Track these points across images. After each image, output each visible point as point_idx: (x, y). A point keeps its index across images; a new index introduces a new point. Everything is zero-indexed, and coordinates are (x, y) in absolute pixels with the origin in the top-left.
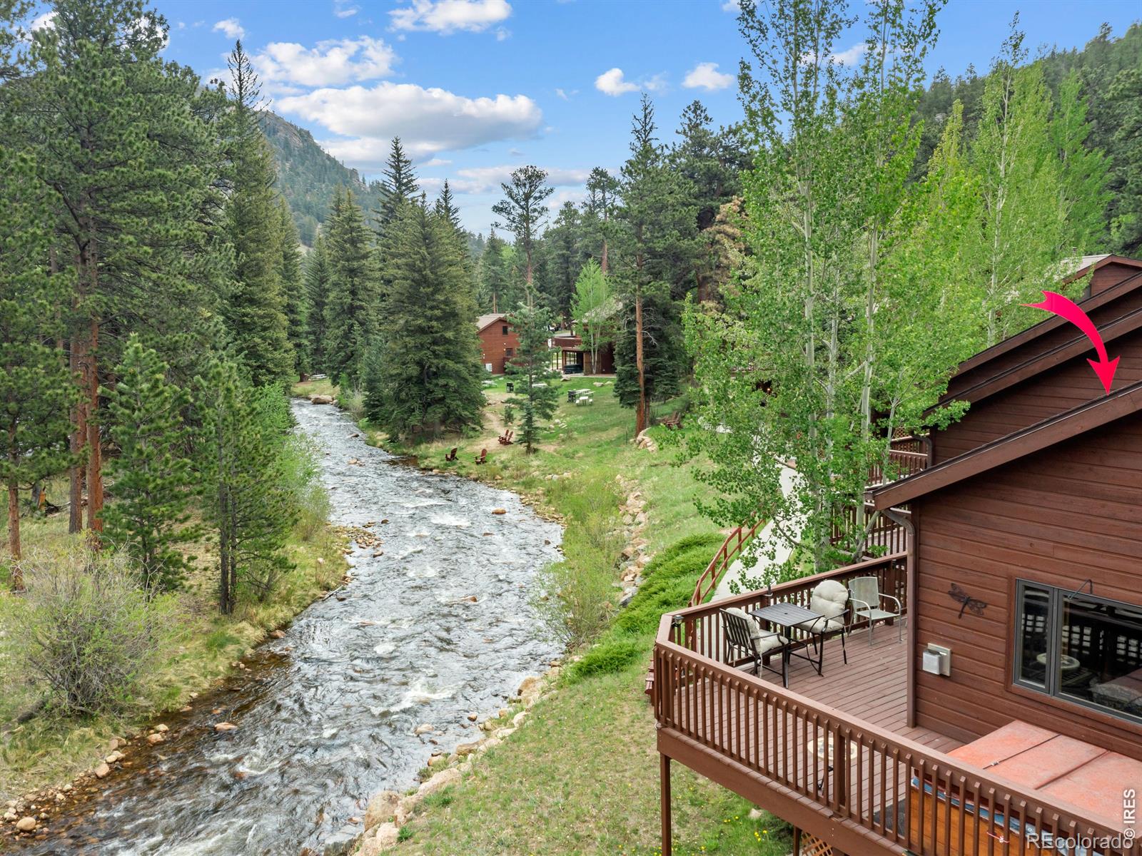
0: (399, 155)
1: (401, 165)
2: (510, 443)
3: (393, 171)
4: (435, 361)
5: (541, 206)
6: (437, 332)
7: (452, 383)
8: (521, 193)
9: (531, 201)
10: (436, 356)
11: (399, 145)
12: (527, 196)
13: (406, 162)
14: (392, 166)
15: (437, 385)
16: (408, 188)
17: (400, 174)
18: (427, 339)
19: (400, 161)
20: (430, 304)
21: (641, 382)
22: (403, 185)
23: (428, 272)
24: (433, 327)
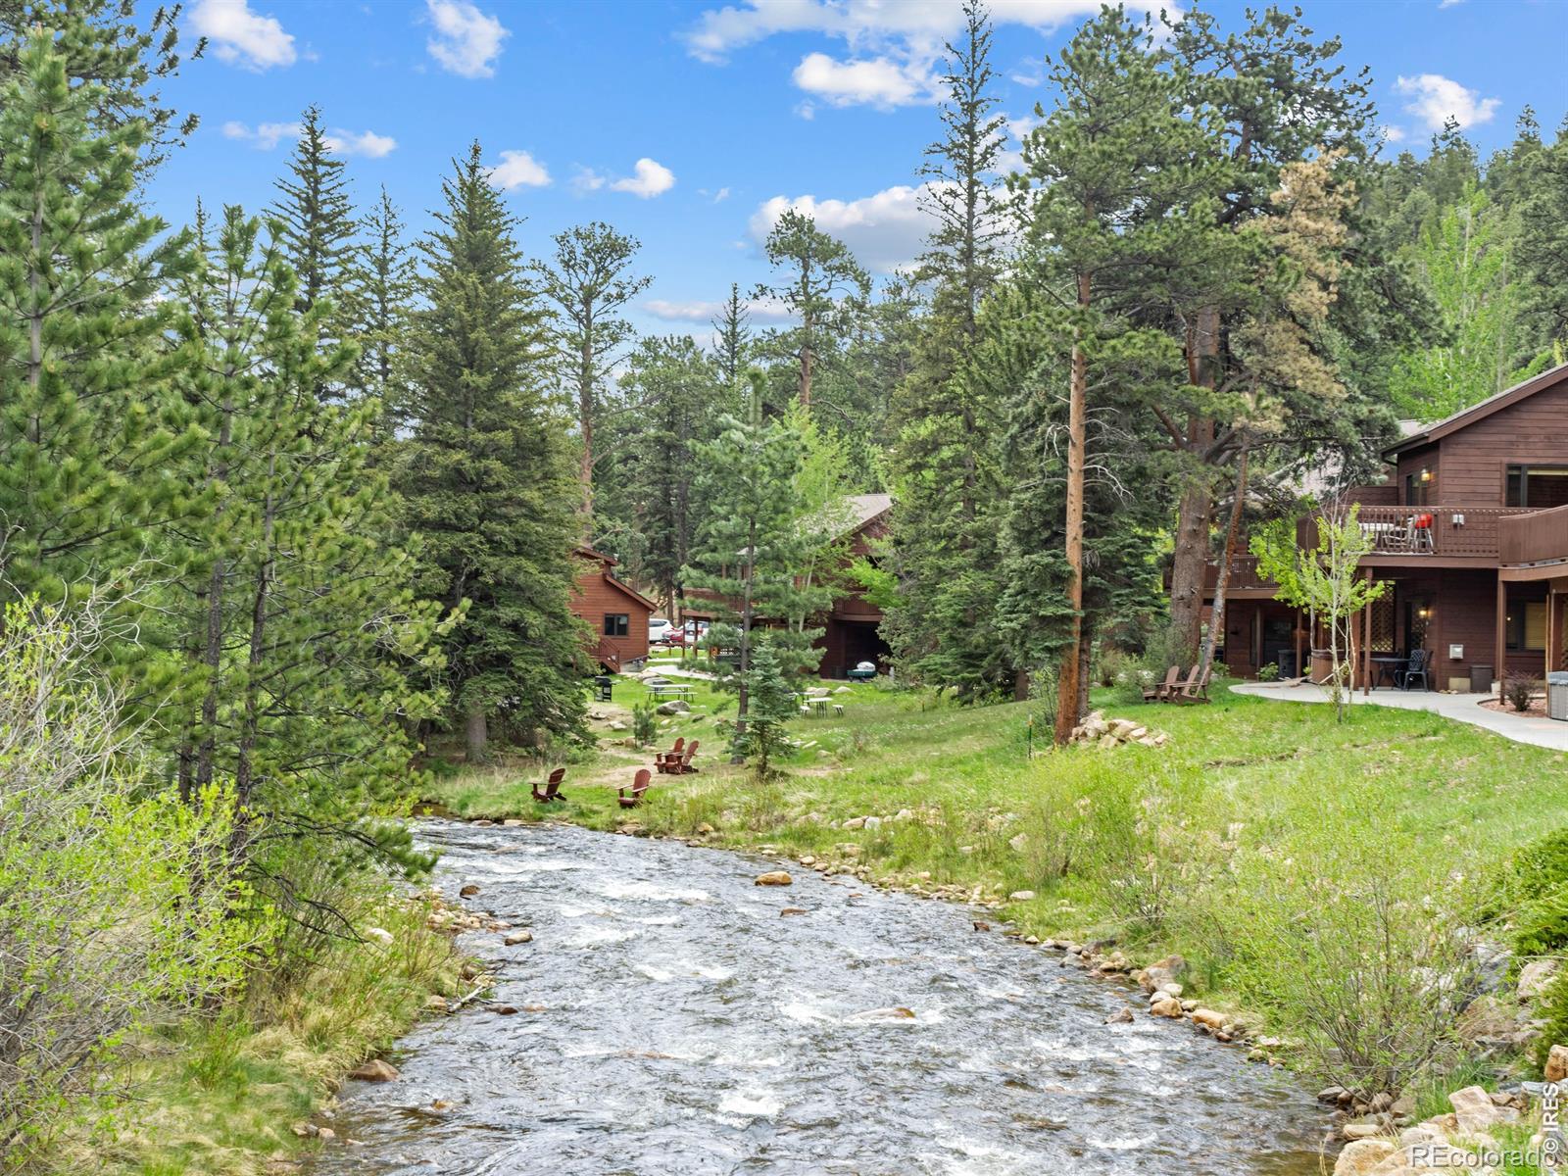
0: (317, 147)
1: (321, 170)
2: (688, 770)
3: (301, 183)
4: (494, 561)
5: (618, 318)
6: (499, 486)
7: (535, 620)
8: (576, 285)
9: (597, 304)
10: (496, 547)
11: (318, 127)
12: (589, 295)
13: (332, 165)
14: (298, 171)
15: (494, 621)
16: (331, 229)
17: (316, 191)
18: (472, 503)
19: (316, 162)
20: (483, 415)
21: (1076, 598)
22: (323, 218)
23: (480, 334)
24: (487, 472)
